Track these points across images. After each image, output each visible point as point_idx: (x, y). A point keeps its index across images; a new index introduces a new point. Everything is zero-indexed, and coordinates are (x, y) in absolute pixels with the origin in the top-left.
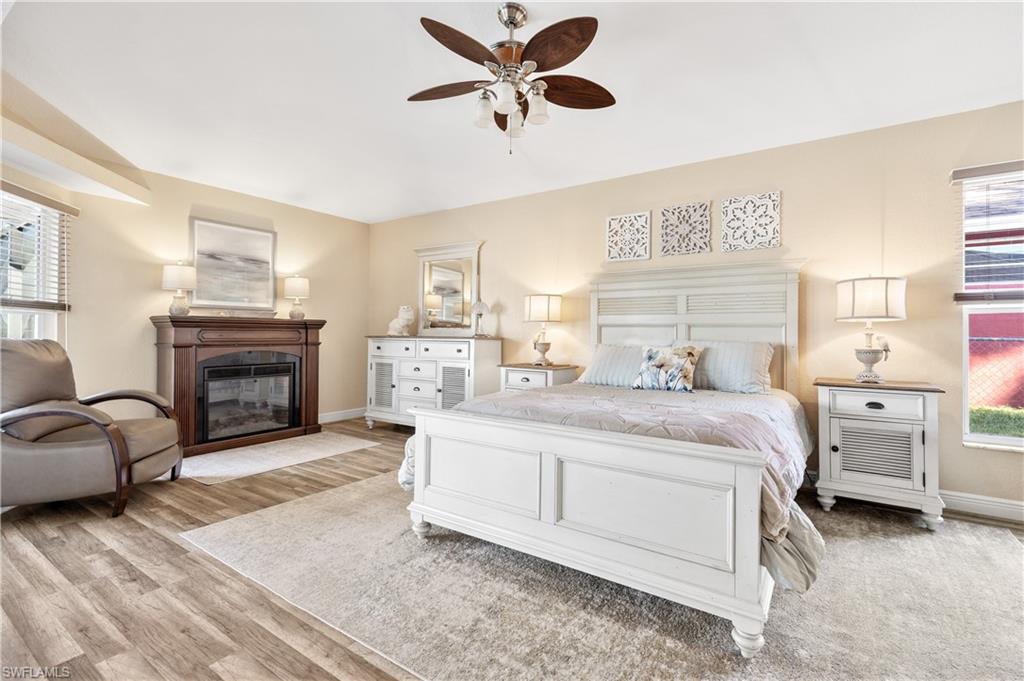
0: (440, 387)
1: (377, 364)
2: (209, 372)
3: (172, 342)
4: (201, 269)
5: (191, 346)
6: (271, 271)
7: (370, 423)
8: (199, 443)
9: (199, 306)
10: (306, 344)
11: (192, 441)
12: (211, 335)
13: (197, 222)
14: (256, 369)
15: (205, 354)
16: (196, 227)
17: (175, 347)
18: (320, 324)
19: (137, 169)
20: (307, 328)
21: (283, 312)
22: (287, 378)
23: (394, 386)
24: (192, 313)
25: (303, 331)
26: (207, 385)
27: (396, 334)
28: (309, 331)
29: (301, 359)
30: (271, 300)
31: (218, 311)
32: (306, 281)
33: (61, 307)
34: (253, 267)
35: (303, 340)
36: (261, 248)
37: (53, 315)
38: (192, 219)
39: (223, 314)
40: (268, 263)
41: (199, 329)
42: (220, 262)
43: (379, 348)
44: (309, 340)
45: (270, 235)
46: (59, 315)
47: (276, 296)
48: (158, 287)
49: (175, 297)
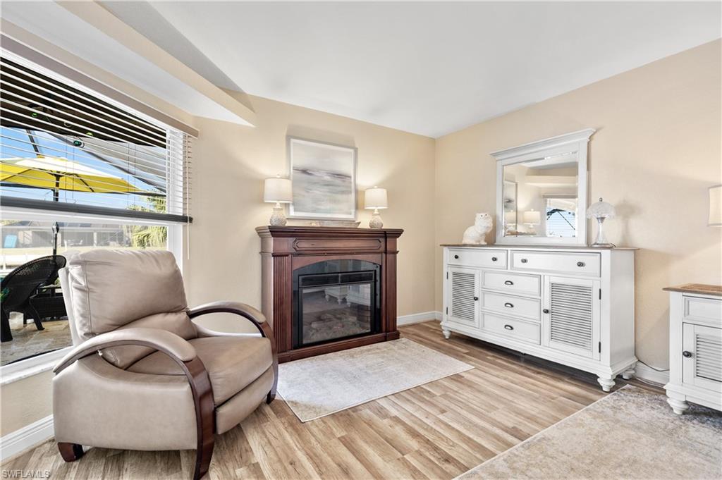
0: (548, 307)
1: (455, 274)
2: (303, 280)
3: (272, 251)
4: (295, 183)
5: (287, 255)
6: (353, 185)
7: (447, 334)
8: (295, 348)
9: (295, 217)
10: (386, 253)
11: (289, 346)
12: (305, 245)
13: (293, 141)
14: (342, 277)
15: (300, 263)
16: (292, 145)
17: (274, 256)
18: (398, 233)
19: (244, 93)
20: (386, 238)
21: (365, 222)
22: (369, 285)
23: (476, 299)
24: (288, 224)
25: (382, 240)
26: (302, 291)
27: (474, 243)
28: (388, 239)
29: (381, 267)
30: (353, 211)
31: (310, 222)
32: (385, 191)
33: (184, 219)
34: (338, 181)
35: (383, 249)
36: (344, 164)
37: (179, 226)
38: (289, 137)
39: (314, 224)
40: (350, 177)
41: (295, 239)
42: (311, 177)
43: (456, 257)
44: (388, 249)
45: (352, 151)
46: (184, 226)
47: (357, 208)
48: (260, 201)
49: (274, 209)
